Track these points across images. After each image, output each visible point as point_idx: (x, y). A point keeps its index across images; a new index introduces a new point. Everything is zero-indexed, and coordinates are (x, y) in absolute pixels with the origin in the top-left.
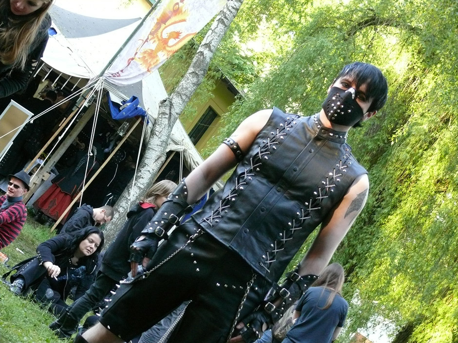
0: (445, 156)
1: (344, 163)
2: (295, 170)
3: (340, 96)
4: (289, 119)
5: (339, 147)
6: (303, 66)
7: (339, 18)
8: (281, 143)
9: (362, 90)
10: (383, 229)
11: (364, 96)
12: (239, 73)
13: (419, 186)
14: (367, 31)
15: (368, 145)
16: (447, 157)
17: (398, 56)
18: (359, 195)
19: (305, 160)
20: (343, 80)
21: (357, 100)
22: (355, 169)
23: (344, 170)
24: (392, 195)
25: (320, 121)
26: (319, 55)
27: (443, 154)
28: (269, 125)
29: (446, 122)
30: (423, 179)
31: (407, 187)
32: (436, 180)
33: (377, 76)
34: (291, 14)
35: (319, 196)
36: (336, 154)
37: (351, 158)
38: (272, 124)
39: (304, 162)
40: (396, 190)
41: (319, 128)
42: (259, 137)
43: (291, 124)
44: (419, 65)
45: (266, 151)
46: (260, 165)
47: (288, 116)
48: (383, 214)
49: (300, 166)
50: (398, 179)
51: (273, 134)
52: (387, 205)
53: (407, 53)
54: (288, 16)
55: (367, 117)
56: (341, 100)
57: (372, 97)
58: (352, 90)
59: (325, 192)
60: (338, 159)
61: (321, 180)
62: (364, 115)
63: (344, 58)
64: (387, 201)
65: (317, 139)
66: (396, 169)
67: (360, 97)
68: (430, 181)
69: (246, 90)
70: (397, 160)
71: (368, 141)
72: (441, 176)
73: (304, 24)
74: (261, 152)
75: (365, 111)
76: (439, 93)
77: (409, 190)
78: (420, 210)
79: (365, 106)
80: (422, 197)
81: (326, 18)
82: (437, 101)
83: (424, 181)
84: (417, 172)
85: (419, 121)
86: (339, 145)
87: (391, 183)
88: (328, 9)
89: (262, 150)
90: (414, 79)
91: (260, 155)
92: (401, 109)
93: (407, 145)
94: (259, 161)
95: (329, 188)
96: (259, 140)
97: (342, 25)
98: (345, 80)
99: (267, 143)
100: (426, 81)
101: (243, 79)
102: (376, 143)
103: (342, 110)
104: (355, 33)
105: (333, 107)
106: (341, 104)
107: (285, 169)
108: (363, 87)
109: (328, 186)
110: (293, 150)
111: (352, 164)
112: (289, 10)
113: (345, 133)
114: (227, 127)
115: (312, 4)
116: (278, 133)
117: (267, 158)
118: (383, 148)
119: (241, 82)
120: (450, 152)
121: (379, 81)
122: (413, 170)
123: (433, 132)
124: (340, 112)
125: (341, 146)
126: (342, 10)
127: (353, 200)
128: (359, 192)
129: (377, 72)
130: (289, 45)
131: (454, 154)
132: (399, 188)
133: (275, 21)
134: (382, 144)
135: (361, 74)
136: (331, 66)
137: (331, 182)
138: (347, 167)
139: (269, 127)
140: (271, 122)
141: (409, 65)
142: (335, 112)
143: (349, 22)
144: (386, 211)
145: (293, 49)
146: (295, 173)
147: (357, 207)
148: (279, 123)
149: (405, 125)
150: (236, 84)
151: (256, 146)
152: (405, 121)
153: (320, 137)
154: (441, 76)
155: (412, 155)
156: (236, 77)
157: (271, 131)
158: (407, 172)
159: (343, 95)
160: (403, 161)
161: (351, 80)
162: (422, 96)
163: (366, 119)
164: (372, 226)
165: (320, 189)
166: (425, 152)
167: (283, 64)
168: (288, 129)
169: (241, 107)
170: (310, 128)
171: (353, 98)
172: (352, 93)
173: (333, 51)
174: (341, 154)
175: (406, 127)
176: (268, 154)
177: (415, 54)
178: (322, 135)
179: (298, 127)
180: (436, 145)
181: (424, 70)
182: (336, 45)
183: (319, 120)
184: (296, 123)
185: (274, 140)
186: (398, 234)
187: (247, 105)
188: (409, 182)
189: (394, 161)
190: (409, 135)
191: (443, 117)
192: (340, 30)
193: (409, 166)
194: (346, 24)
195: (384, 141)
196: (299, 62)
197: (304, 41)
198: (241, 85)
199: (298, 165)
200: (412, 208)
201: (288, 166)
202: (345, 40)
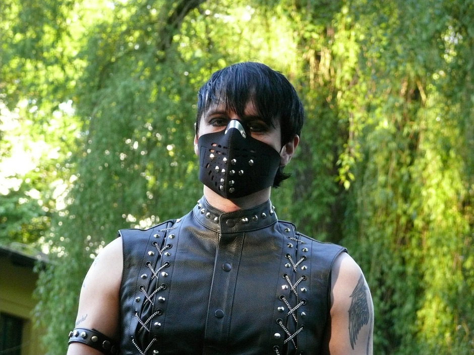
0: (448, 155)
1: (297, 256)
2: (220, 317)
3: (220, 146)
4: (158, 237)
5: (270, 233)
6: (117, 148)
7: (128, 32)
8: (167, 285)
9: (252, 114)
10: (422, 340)
11: (262, 122)
12: (16, 227)
13: (436, 231)
14: (189, 24)
15: (309, 216)
16: (452, 154)
17: (267, 35)
18: (354, 294)
19: (226, 289)
20: (210, 115)
21: (254, 136)
22: (319, 254)
23: (303, 268)
24: (402, 275)
25: (212, 208)
26: (132, 112)
27: (444, 153)
28: (130, 267)
29: (415, 96)
30: (437, 216)
31: (420, 245)
32: (460, 204)
33: (261, 75)
34: (42, 73)
35: (286, 336)
36: (273, 248)
37: (303, 239)
38: (135, 261)
39: (226, 293)
40: (404, 262)
41: (217, 222)
42: (126, 297)
43: (168, 242)
44: (310, 27)
45: (150, 313)
46: (155, 342)
47: (152, 233)
48: (407, 315)
49: (224, 305)
50: (395, 241)
51: (145, 278)
52: (404, 295)
53: (280, 21)
54: (42, 79)
55: (288, 156)
56: (225, 151)
57: (275, 114)
58: (234, 124)
59: (292, 323)
60: (282, 254)
61: (274, 308)
62: (281, 154)
63: (180, 92)
64: (401, 290)
65: (226, 241)
66: (382, 227)
67: (255, 127)
68: (450, 211)
69: (46, 249)
70: (375, 210)
71: (304, 207)
72: (463, 193)
73: (76, 77)
74: (144, 320)
75: (277, 145)
76: (373, 54)
77: (425, 247)
78: (464, 270)
79: (272, 139)
80: (453, 247)
81: (107, 45)
82: (378, 70)
83: (440, 218)
84: (419, 209)
85: (370, 121)
86: (268, 230)
87: (388, 253)
88: (102, 27)
89: (143, 315)
90: (318, 57)
91: (144, 325)
92: (327, 120)
93: (375, 174)
94: (148, 336)
95: (296, 312)
96: (129, 302)
97: (140, 41)
98: (213, 113)
99: (145, 298)
100: (339, 48)
101: (31, 233)
102: (321, 204)
103: (237, 167)
104: (171, 39)
105: (220, 170)
106: (230, 159)
107: (202, 324)
108: (250, 108)
109: (292, 311)
110: (196, 285)
111: (311, 250)
112: (36, 68)
113: (267, 203)
114: (50, 329)
115: (69, 34)
116: (152, 270)
117: (160, 324)
118: (338, 203)
119: (31, 240)
120: (452, 142)
121: (272, 82)
122: (411, 211)
123: (404, 126)
124: (237, 173)
125: (273, 231)
126: (125, 15)
127: (348, 309)
128: (350, 291)
129: (258, 69)
130: (73, 127)
131: (461, 140)
132: (407, 253)
133: (23, 103)
134: (332, 199)
135: (234, 88)
136: (164, 120)
137: (293, 299)
138: (305, 259)
139: (132, 270)
140: (130, 259)
141: (294, 38)
142: (229, 177)
143: (149, 29)
144: (408, 307)
145: (83, 130)
146: (222, 321)
147: (362, 318)
148: (146, 253)
149: (351, 142)
150: (24, 249)
151: (129, 315)
152: (345, 135)
153: (230, 235)
154: (357, 26)
155: (394, 187)
156: (16, 237)
157: (139, 274)
158: (403, 220)
159: (224, 141)
160: (384, 205)
161: (221, 108)
162: (348, 77)
163: (288, 160)
164: (402, 348)
165: (281, 323)
166: (412, 169)
167: (81, 164)
168: (166, 254)
169: (56, 281)
170: (203, 231)
171: (244, 136)
172: (237, 127)
173: (154, 92)
174: (281, 244)
175: (354, 146)
176: (157, 315)
177: (293, 14)
178: (229, 230)
179: (182, 241)
180: (422, 146)
181: (325, 31)
182: (152, 78)
183: (210, 208)
184: (173, 237)
185: (152, 286)
186: (453, 333)
187: (62, 270)
188: (417, 235)
189: (370, 214)
190: (367, 155)
191: (407, 92)
192: (144, 49)
193: (400, 206)
194: (147, 34)
195: (331, 192)
196: (107, 144)
197: (94, 104)
198: (33, 245)
199: (219, 305)
200: (448, 275)
201: (203, 316)
202: (162, 61)
